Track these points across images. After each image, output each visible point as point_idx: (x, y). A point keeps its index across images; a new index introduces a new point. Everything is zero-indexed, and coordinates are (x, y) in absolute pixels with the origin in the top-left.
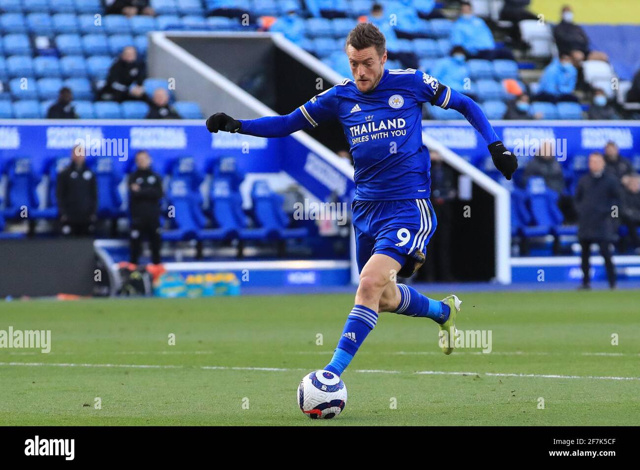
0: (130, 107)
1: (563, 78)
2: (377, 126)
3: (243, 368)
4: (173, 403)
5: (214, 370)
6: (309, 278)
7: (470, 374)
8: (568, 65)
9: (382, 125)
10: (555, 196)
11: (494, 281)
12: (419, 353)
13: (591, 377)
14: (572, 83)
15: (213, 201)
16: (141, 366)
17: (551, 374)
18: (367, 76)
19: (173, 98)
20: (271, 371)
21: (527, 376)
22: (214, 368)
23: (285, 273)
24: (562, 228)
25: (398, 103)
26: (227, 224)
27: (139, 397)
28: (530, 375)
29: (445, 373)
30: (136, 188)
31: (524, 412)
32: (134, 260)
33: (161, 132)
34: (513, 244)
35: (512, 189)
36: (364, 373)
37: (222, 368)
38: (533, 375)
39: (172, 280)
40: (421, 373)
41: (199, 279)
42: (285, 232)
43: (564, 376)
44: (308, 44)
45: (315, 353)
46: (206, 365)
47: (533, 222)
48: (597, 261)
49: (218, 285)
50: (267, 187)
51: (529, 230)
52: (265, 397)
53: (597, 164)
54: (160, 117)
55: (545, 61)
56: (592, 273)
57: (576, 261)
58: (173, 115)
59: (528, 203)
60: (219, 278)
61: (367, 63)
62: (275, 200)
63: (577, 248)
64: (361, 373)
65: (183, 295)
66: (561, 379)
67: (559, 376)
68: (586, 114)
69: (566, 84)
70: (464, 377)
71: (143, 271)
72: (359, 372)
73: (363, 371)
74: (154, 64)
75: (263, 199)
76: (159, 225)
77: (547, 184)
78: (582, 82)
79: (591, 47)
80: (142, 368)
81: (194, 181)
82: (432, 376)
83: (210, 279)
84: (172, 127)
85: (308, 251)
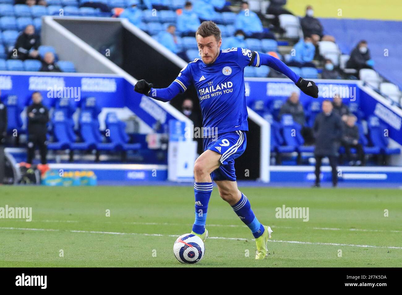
0: (29, 64)
1: (306, 52)
2: (215, 88)
3: (97, 232)
4: (52, 253)
5: (79, 233)
6: (141, 176)
7: (242, 239)
8: (309, 43)
9: (218, 87)
10: (299, 127)
11: (259, 180)
12: (210, 225)
13: (319, 243)
14: (312, 55)
15: (81, 125)
16: (32, 229)
17: (294, 241)
18: (209, 54)
19: (57, 59)
20: (115, 234)
21: (278, 241)
22: (79, 231)
23: (126, 172)
24: (303, 148)
25: (228, 72)
26: (90, 139)
27: (30, 249)
28: (280, 241)
29: (226, 238)
30: (32, 115)
31: (276, 264)
32: (30, 161)
33: (49, 80)
34: (271, 157)
35: (272, 121)
36: (174, 237)
37: (84, 232)
38: (282, 241)
39: (53, 174)
40: (210, 238)
41: (71, 175)
42: (126, 146)
43: (302, 242)
44: (144, 26)
45: (143, 223)
46: (74, 229)
47: (285, 144)
48: (326, 169)
49: (83, 178)
50: (115, 117)
51: (282, 148)
52: (110, 251)
53: (328, 108)
54: (48, 70)
55: (295, 41)
56: (322, 176)
57: (312, 169)
58: (57, 70)
59: (282, 131)
60: (83, 174)
61: (209, 46)
62: (120, 125)
63: (312, 160)
64: (172, 237)
65: (60, 185)
66: (299, 244)
67: (298, 242)
68: (320, 75)
69: (308, 56)
70: (238, 241)
71: (35, 169)
72: (171, 237)
73: (174, 236)
74: (45, 36)
75: (113, 124)
76: (46, 139)
77: (294, 119)
78: (318, 55)
79: (324, 33)
80: (33, 230)
81: (69, 111)
82: (218, 240)
83: (78, 175)
84: (56, 77)
85: (141, 158)
